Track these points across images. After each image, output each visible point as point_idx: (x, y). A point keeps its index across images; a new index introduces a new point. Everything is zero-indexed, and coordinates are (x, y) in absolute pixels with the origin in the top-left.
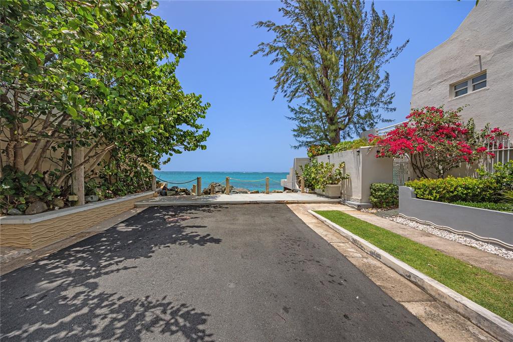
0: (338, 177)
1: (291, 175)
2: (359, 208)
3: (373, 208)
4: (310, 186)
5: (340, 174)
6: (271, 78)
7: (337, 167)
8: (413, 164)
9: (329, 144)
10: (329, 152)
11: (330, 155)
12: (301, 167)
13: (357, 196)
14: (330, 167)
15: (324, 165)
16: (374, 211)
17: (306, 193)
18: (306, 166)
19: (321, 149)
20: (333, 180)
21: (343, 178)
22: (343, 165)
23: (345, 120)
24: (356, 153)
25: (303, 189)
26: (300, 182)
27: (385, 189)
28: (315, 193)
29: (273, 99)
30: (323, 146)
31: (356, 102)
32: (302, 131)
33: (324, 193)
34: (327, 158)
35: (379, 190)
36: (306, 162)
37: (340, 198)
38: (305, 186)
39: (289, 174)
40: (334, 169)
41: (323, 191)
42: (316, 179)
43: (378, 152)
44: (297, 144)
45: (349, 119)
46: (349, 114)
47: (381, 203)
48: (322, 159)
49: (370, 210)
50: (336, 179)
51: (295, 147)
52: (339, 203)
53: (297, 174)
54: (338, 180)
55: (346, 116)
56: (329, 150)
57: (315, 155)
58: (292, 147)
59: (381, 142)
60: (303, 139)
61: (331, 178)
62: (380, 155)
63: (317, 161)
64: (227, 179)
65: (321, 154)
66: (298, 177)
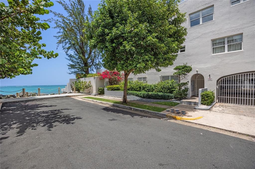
0: (89, 86)
1: (68, 86)
2: (95, 95)
3: (99, 95)
4: (78, 90)
5: (89, 85)
6: (54, 36)
7: (88, 83)
8: (109, 82)
9: (85, 73)
10: (85, 77)
11: (85, 78)
12: (73, 82)
13: (94, 92)
14: (85, 82)
15: (83, 82)
16: (99, 96)
17: (76, 93)
18: (76, 82)
19: (82, 75)
20: (87, 87)
21: (90, 86)
22: (90, 82)
23: (91, 63)
24: (94, 78)
25: (75, 92)
26: (73, 89)
27: (102, 89)
28: (80, 93)
29: (57, 49)
30: (82, 74)
31: (95, 57)
32: (72, 66)
33: (84, 92)
34: (84, 79)
35: (100, 89)
36: (75, 81)
37: (89, 93)
38: (76, 90)
39: (66, 86)
40: (87, 83)
41: (83, 91)
42: (80, 87)
43: (100, 78)
44: (70, 72)
45: (92, 63)
46: (92, 61)
47: (101, 93)
48: (82, 80)
49: (98, 96)
50: (88, 87)
51: (69, 73)
52: (89, 95)
53: (71, 86)
54: (89, 87)
55: (91, 62)
56: (85, 76)
57: (79, 78)
58: (68, 73)
59: (101, 75)
60: (73, 70)
61: (86, 86)
62: (101, 79)
63: (80, 80)
64: (39, 89)
65: (82, 78)
66: (72, 87)
